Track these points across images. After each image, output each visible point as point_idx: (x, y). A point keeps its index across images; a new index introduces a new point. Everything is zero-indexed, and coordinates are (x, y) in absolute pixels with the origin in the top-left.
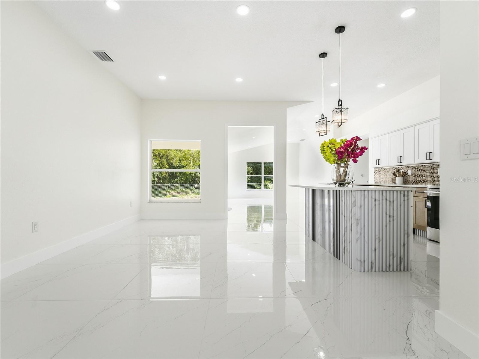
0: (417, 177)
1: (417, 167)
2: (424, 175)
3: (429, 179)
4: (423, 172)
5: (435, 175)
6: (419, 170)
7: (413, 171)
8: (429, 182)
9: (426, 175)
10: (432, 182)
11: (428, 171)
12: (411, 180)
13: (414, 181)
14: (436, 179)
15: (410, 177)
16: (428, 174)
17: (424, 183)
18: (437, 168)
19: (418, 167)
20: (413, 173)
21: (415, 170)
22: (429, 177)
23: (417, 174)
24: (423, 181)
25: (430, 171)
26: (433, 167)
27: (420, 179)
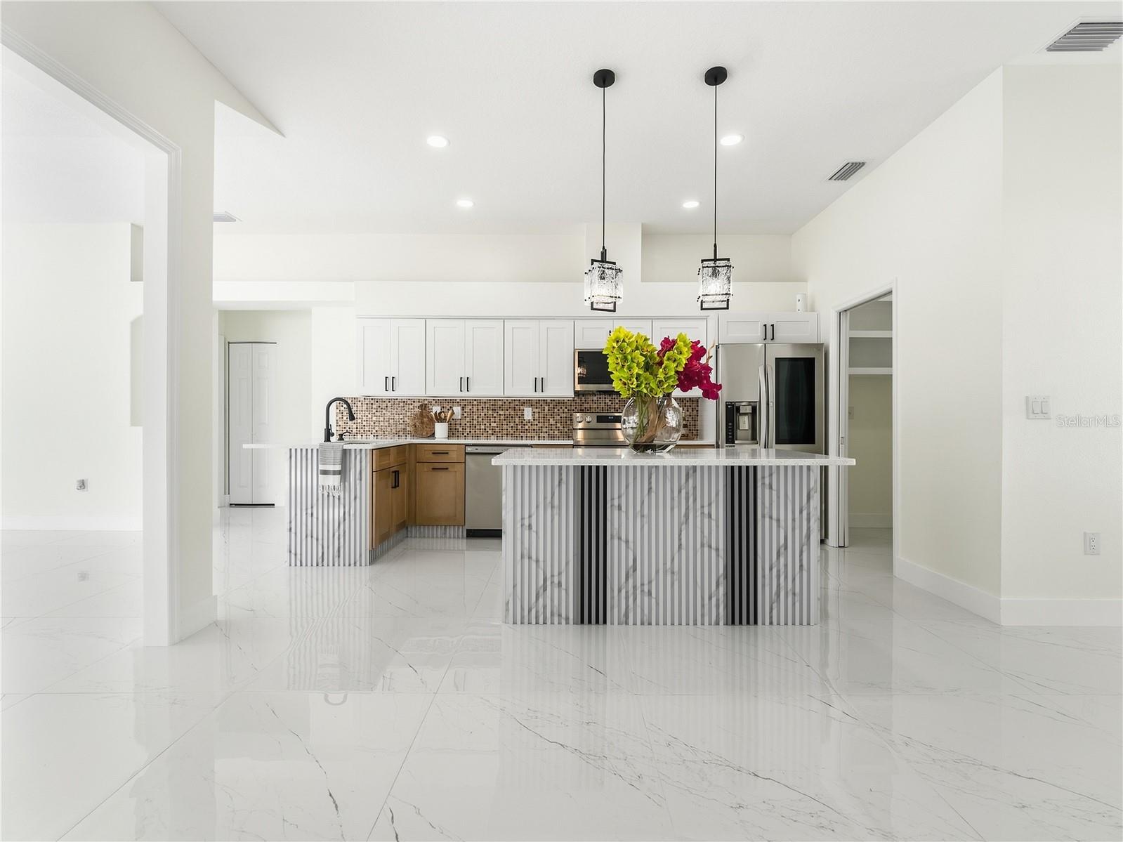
0: (475, 422)
1: (475, 403)
2: (492, 420)
3: (505, 427)
4: (490, 412)
5: (517, 420)
6: (480, 407)
7: (467, 410)
8: (505, 432)
9: (497, 420)
10: (512, 432)
11: (502, 413)
12: (460, 429)
13: (468, 431)
14: (519, 427)
15: (458, 422)
16: (502, 417)
17: (493, 434)
18: (521, 408)
19: (480, 402)
20: (466, 415)
21: (470, 407)
22: (505, 423)
23: (475, 417)
24: (490, 432)
25: (507, 413)
26: (512, 405)
27: (483, 427)
